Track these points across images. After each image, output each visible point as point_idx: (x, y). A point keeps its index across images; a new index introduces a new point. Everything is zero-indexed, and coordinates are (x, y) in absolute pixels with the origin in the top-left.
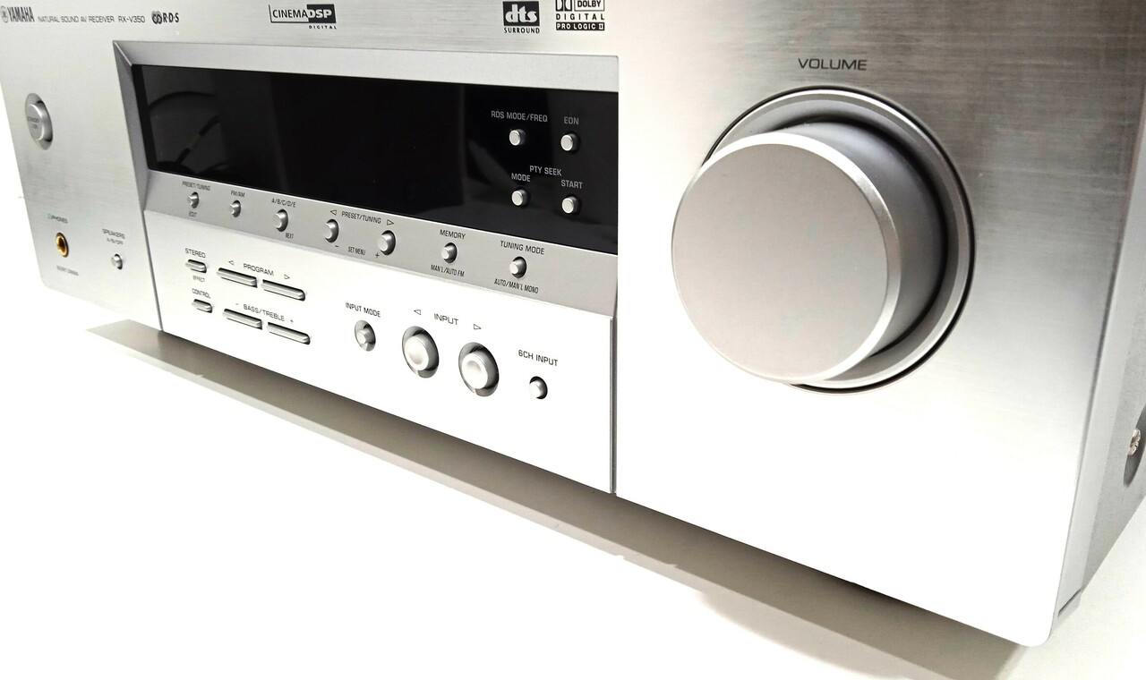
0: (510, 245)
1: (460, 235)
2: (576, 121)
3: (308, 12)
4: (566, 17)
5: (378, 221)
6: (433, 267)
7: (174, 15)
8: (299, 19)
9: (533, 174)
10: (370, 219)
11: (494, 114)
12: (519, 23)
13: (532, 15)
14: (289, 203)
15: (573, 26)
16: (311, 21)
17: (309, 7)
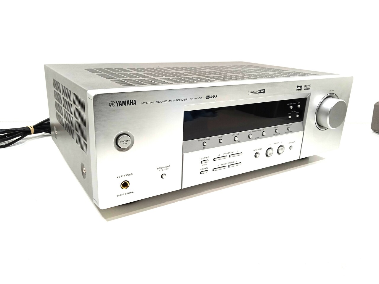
0: (286, 126)
1: (277, 127)
2: (300, 103)
3: (258, 91)
4: (305, 88)
5: (261, 130)
6: (274, 135)
7: (215, 96)
8: (256, 93)
9: (292, 113)
10: (259, 130)
11: (287, 104)
12: (299, 89)
13: (301, 88)
14: (237, 134)
15: (306, 89)
16: (259, 93)
17: (259, 90)
